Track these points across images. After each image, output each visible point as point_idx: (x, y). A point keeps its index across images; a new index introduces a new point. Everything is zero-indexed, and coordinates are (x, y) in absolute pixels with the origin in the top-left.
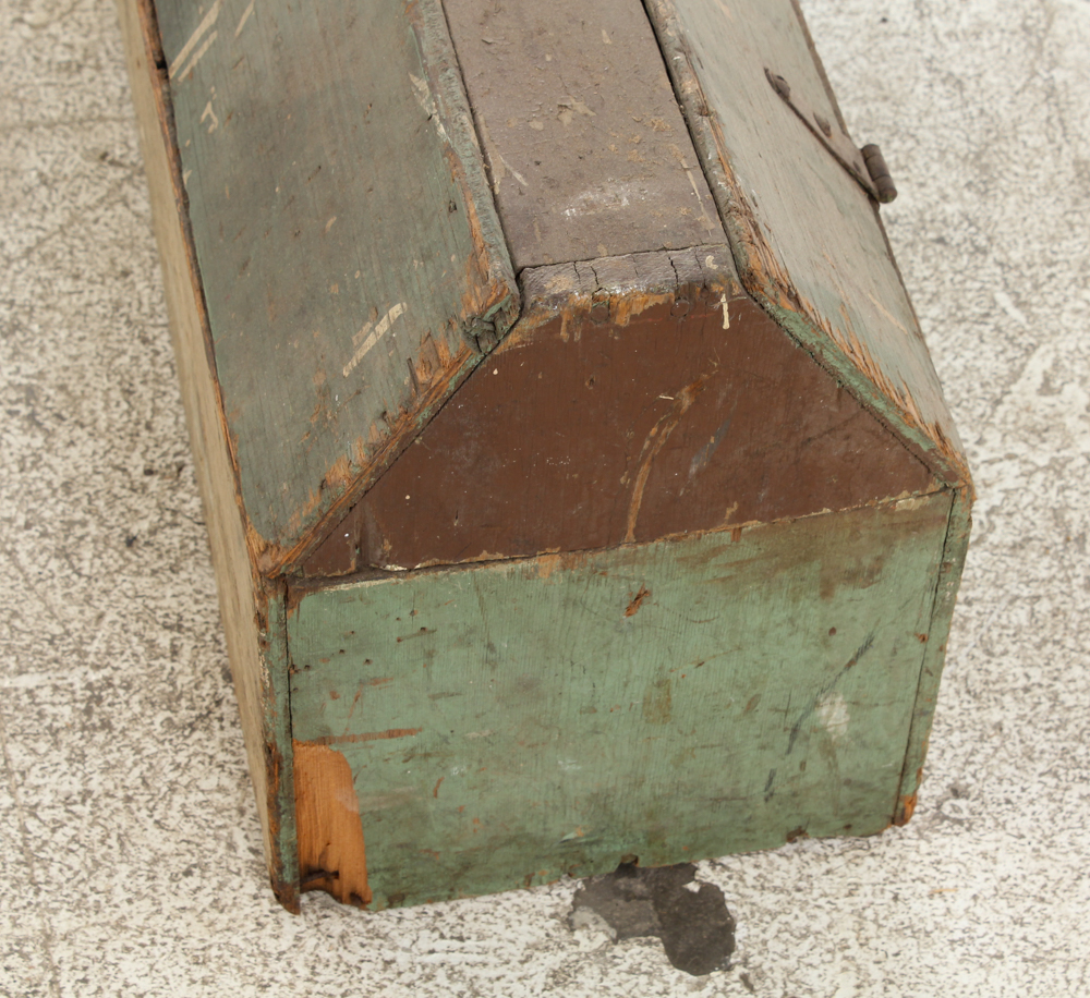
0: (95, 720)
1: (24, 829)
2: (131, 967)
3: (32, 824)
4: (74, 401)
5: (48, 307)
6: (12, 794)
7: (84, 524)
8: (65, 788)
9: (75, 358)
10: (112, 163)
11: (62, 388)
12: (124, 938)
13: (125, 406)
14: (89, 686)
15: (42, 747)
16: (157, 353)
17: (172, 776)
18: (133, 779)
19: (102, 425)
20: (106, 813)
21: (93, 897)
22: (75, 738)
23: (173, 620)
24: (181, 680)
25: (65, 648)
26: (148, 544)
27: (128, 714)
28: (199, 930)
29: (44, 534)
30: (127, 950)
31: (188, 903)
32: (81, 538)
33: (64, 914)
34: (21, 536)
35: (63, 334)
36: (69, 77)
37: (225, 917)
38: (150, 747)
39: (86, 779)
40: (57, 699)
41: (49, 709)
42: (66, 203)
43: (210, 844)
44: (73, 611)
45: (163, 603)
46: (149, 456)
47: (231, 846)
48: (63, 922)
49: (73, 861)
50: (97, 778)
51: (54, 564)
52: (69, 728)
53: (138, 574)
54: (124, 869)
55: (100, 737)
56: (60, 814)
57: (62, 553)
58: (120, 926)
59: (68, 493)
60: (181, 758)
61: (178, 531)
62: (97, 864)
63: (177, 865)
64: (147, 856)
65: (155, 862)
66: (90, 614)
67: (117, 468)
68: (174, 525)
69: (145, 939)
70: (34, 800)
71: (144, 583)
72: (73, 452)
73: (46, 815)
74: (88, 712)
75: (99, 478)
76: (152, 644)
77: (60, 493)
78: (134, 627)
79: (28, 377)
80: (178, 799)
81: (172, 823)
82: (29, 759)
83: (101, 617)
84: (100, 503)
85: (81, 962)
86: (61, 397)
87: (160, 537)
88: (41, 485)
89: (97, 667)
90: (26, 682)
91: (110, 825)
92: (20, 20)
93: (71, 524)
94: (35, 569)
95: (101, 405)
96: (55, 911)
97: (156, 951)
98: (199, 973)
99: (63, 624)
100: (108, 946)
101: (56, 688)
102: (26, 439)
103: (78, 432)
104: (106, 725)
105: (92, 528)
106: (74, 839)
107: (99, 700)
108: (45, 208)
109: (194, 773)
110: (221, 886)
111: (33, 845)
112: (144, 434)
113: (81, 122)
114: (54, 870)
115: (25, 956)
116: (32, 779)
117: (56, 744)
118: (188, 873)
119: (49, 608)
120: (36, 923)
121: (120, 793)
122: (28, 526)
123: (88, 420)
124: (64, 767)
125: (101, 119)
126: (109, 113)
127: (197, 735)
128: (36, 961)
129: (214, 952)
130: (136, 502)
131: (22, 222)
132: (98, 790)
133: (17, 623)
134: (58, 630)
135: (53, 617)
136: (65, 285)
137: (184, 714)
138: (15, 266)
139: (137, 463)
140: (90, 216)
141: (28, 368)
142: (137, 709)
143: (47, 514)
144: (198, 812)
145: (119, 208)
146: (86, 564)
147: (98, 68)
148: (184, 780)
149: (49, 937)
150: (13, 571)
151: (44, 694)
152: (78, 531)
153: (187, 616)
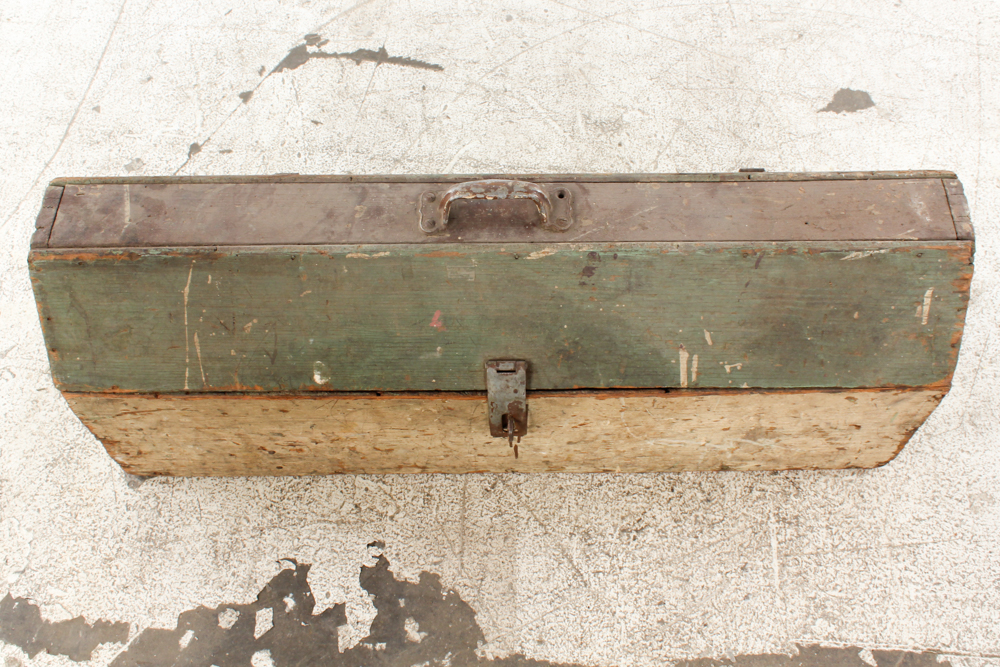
0: (794, 521)
1: (843, 550)
2: (902, 519)
3: (841, 547)
4: (630, 514)
5: (576, 520)
6: (827, 553)
7: (697, 516)
8: (825, 534)
9: (607, 512)
10: (493, 487)
11: (623, 518)
12: (890, 521)
13: (636, 496)
14: (778, 522)
15: (806, 541)
16: (608, 481)
17: (820, 497)
18: (822, 511)
19: (645, 505)
20: (836, 521)
21: (873, 529)
22: (802, 530)
23: (748, 490)
24: (776, 489)
25: (758, 529)
26: (709, 494)
27: (792, 509)
28: (886, 496)
29: (701, 532)
30: (895, 520)
31: (875, 499)
32: (704, 518)
33: (880, 540)
34: (701, 540)
35: (592, 515)
36: (434, 499)
37: (881, 487)
38: (807, 503)
39: (821, 527)
40: (783, 533)
41: (788, 537)
42: (515, 508)
43: (850, 488)
44: (740, 524)
45: (739, 492)
46: (663, 489)
47: (851, 481)
48: (884, 540)
49: (857, 534)
50: (820, 523)
51: (717, 529)
52: (797, 530)
53: (724, 499)
54: (861, 518)
55: (802, 520)
56: (836, 537)
57: (712, 525)
58: (885, 522)
59: (681, 521)
60: (812, 493)
61: (703, 483)
62: (858, 527)
63: (859, 500)
64: (855, 509)
65: (858, 507)
66: (743, 518)
67: (669, 502)
68: (700, 484)
69: (891, 514)
70: (830, 546)
71: (728, 497)
72: (658, 517)
73: (837, 542)
74: (790, 523)
75: (673, 509)
76: (758, 498)
77: (680, 524)
78: (750, 503)
79: (615, 531)
80: (830, 496)
81: (841, 500)
82: (811, 545)
83: (744, 514)
84: (686, 510)
85: (900, 535)
86: (628, 519)
87: (705, 489)
88: (675, 530)
89: (769, 518)
90: (774, 544)
91: (841, 520)
92: (392, 518)
93: (696, 521)
94: (719, 537)
95: (634, 504)
96: (879, 543)
97: (895, 511)
98: (904, 497)
99: (747, 528)
100: (894, 526)
101: (778, 533)
102: (650, 535)
103: (648, 514)
104: (796, 517)
105: (700, 514)
106: (848, 533)
107: (784, 519)
108: (516, 516)
109: (819, 490)
110: (867, 486)
111: (850, 548)
112: (651, 490)
113: (465, 497)
114: (861, 542)
115: (898, 554)
116: (821, 545)
117: (804, 536)
118: (862, 497)
119: (739, 533)
120: (884, 549)
121: (828, 516)
122: (696, 537)
123: (643, 511)
124: (815, 534)
125: (464, 489)
126: (461, 486)
127: (801, 486)
128: (900, 551)
129: (895, 492)
130: (688, 495)
131: (524, 526)
132: (826, 523)
133: (745, 545)
134: (750, 530)
135: (743, 532)
136: (564, 512)
137: (792, 490)
138: (550, 531)
139: (667, 494)
140: (524, 499)
141: (611, 530)
142: (789, 506)
143: (691, 529)
144: (836, 490)
145: (520, 487)
146: (717, 518)
147: (431, 487)
148: (822, 493)
149: (890, 546)
150: (719, 544)
151: (781, 538)
152: (701, 519)
153: (746, 484)
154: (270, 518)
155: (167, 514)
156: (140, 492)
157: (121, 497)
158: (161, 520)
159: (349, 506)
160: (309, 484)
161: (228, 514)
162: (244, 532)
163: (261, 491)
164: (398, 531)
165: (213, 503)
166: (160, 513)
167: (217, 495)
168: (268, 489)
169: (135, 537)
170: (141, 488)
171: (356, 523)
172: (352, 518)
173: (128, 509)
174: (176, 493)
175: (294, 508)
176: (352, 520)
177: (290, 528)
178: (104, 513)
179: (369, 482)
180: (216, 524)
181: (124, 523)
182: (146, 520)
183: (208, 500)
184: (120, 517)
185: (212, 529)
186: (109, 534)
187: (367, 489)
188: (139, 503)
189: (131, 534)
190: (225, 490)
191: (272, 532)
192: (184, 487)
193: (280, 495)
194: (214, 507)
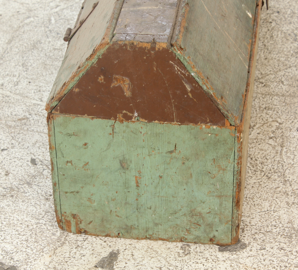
154: (276, 177)
155: (270, 228)
156: (249, 243)
157: (253, 253)
158: (274, 231)
159: (271, 142)
160: (252, 159)
161: (272, 197)
162: (287, 190)
163: (255, 181)
164: (290, 121)
165: (263, 205)
166: (269, 231)
167: (256, 203)
168: (253, 178)
169: (288, 244)
170: (247, 242)
171: (283, 139)
172: (279, 140)
173: (264, 249)
174: (253, 223)
175: (270, 166)
176: (281, 140)
177: (285, 168)
178: (267, 262)
179: (253, 132)
180: (279, 203)
181: (275, 251)
182: (274, 238)
183: (260, 207)
184: (270, 253)
185: (284, 204)
186: (285, 259)
187: (259, 134)
188: (259, 243)
189: (285, 246)
190: (252, 199)
191: (288, 176)
192: (248, 220)
193: (259, 172)
194: (266, 204)
